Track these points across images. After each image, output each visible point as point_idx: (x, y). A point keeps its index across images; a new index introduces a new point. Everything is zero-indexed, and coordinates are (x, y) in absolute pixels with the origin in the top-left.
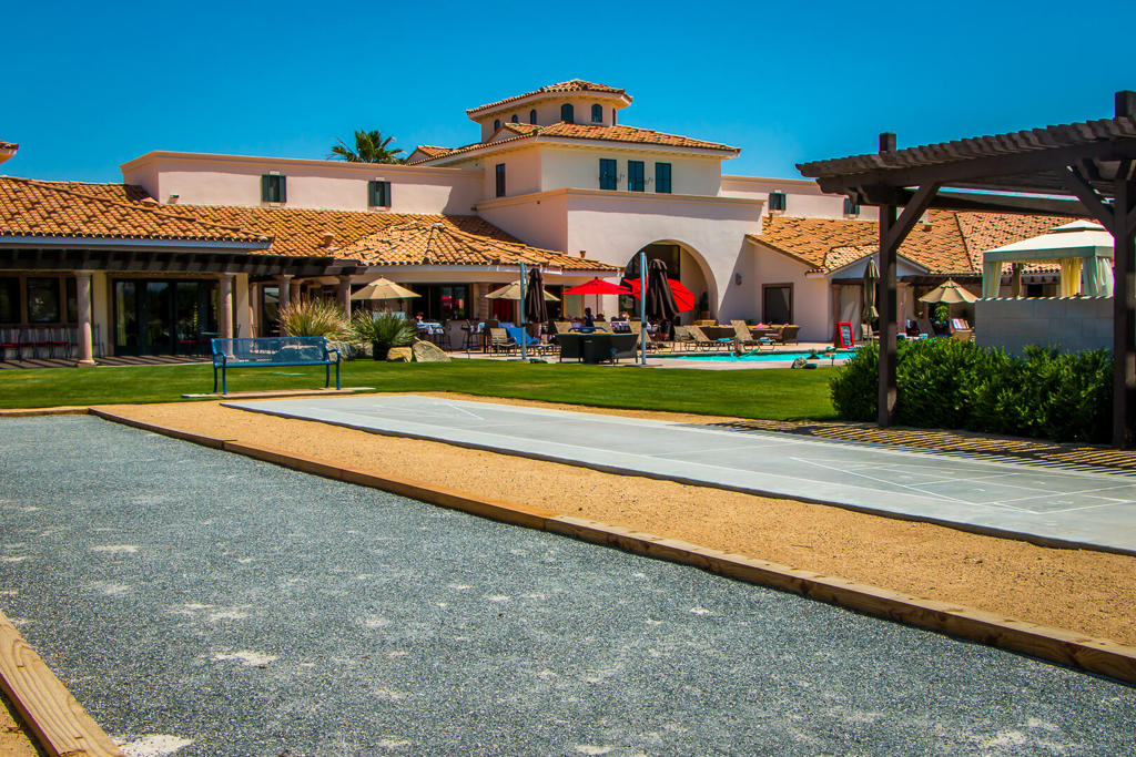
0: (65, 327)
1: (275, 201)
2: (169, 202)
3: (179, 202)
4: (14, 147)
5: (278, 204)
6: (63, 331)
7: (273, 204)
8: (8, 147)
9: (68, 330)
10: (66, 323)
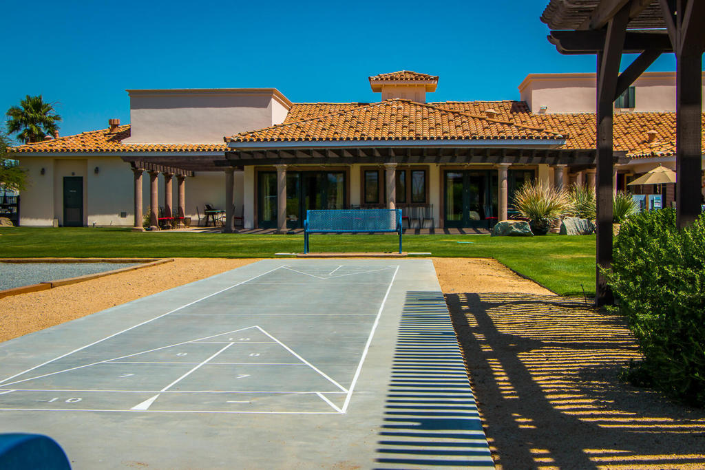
0: (408, 206)
1: (625, 107)
2: (540, 113)
3: (547, 112)
4: (436, 79)
5: (628, 110)
6: (407, 208)
7: (623, 110)
8: (432, 79)
9: (411, 209)
10: (410, 203)
